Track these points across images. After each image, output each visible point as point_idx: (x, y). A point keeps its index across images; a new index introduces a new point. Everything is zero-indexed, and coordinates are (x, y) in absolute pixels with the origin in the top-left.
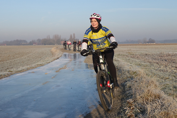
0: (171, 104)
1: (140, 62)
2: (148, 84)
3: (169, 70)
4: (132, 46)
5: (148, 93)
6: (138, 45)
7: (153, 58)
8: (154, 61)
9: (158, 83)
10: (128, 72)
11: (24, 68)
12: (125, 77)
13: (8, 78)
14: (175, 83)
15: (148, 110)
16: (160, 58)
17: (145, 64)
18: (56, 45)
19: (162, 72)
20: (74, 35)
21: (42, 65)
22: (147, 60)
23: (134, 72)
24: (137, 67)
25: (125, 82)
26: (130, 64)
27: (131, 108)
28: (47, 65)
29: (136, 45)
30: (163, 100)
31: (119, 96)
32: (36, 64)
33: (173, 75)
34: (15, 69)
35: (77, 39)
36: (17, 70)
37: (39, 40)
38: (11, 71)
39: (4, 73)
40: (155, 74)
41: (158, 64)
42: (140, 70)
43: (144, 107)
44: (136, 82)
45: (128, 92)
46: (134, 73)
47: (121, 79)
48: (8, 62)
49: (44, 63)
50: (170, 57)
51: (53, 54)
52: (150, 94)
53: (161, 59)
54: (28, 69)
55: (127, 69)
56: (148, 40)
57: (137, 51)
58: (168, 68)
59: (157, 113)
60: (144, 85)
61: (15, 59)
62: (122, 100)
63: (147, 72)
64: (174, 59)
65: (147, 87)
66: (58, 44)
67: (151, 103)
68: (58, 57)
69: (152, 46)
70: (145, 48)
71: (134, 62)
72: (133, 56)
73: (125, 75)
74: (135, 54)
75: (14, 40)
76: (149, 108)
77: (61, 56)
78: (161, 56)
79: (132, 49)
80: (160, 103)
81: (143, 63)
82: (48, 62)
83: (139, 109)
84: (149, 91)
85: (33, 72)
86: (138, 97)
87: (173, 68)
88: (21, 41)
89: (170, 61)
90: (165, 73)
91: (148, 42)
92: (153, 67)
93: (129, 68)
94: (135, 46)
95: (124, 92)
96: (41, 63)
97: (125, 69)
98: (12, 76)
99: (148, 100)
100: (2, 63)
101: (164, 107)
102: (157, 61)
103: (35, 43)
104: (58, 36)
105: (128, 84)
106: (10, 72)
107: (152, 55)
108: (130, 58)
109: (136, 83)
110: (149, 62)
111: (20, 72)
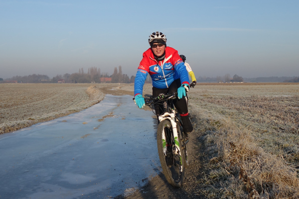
0: (274, 163)
1: (223, 108)
3: (267, 121)
4: (208, 86)
5: (241, 149)
6: (217, 85)
7: (241, 104)
8: (244, 107)
10: (208, 121)
11: (50, 115)
13: (29, 129)
14: (277, 137)
16: (251, 103)
17: (231, 111)
18: (93, 84)
19: (256, 123)
20: (120, 68)
21: (76, 111)
22: (233, 106)
23: (216, 121)
24: (219, 115)
26: (209, 111)
28: (84, 112)
29: (215, 85)
32: (68, 109)
33: (274, 127)
34: (37, 116)
35: (124, 75)
36: (40, 118)
37: (67, 75)
38: (33, 119)
41: (250, 111)
44: (220, 134)
45: (209, 148)
46: (216, 123)
48: (24, 106)
49: (79, 108)
51: (90, 97)
53: (253, 104)
54: (56, 117)
55: (206, 118)
56: (232, 78)
57: (217, 92)
58: (265, 118)
59: (255, 175)
61: (34, 103)
64: (274, 104)
66: (96, 82)
68: (99, 100)
69: (238, 86)
70: (229, 89)
71: (213, 109)
72: (212, 100)
73: (203, 126)
74: (214, 97)
77: (103, 99)
78: (253, 99)
80: (259, 162)
81: (227, 110)
82: (85, 106)
85: (65, 121)
87: (272, 117)
88: (39, 76)
89: (267, 107)
90: (262, 124)
91: (232, 81)
92: (243, 116)
93: (207, 116)
95: (203, 148)
96: (75, 109)
97: (201, 117)
98: (34, 125)
100: (16, 107)
102: (248, 108)
103: (61, 80)
104: (96, 69)
105: (209, 138)
106: (32, 121)
108: (207, 103)
109: (221, 136)
110: (237, 109)
111: (46, 120)
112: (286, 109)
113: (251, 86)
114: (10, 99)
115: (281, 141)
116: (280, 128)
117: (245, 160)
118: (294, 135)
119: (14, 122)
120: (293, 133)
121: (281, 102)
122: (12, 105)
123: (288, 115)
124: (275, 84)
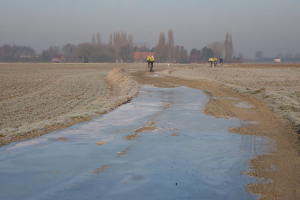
11: (35, 127)
18: (119, 64)
20: (171, 34)
21: (84, 119)
32: (69, 115)
35: (178, 47)
36: (17, 133)
37: (69, 48)
49: (90, 113)
51: (112, 89)
54: (46, 130)
61: (5, 101)
66: (125, 61)
68: (130, 96)
77: (136, 95)
82: (102, 110)
85: (63, 139)
88: (16, 49)
96: (82, 114)
103: (58, 56)
104: (124, 36)
111: (26, 136)
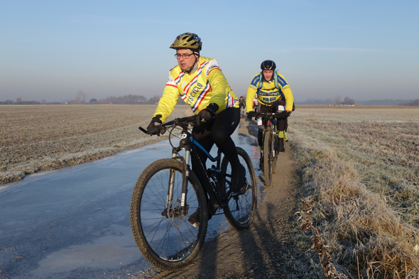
0: (376, 205)
1: (329, 135)
2: (340, 172)
3: (376, 150)
4: (316, 109)
5: (340, 187)
6: (327, 108)
7: (350, 130)
8: (352, 134)
9: (355, 172)
10: (309, 151)
12: (304, 158)
13: (112, 158)
14: (384, 171)
15: (339, 215)
16: (361, 129)
17: (337, 138)
19: (364, 153)
22: (340, 133)
23: (318, 151)
24: (324, 144)
25: (302, 168)
26: (313, 139)
27: (308, 212)
30: (364, 198)
31: (293, 190)
33: (382, 158)
34: (124, 143)
36: (128, 145)
38: (119, 147)
39: (107, 148)
40: (352, 157)
41: (358, 139)
42: (328, 148)
43: (332, 209)
44: (321, 167)
45: (307, 184)
46: (318, 153)
47: (296, 162)
48: (113, 130)
50: (377, 129)
52: (342, 189)
53: (363, 131)
54: (145, 144)
55: (307, 147)
56: (343, 100)
57: (325, 117)
58: (374, 147)
59: (352, 220)
60: (333, 174)
61: (125, 127)
62: (296, 197)
63: (339, 152)
64: (385, 131)
65: (339, 177)
67: (344, 203)
69: (349, 110)
70: (338, 113)
71: (319, 136)
72: (318, 126)
74: (321, 122)
75: (125, 97)
76: (340, 211)
78: (363, 126)
79: (316, 114)
80: (359, 205)
81: (333, 138)
83: (323, 213)
84: (340, 183)
85: (154, 149)
86: (323, 193)
87: (382, 146)
88: (136, 97)
89: (377, 134)
90: (369, 154)
91: (343, 103)
92: (350, 145)
93: (310, 145)
94: (321, 109)
95: (300, 183)
97: (303, 146)
98: (119, 153)
99: (339, 199)
100: (104, 132)
101: (364, 210)
102: (357, 135)
105: (307, 172)
106: (117, 148)
107: (349, 124)
108: (313, 129)
109: (321, 170)
110: (344, 136)
111: (133, 147)
112: (398, 137)
113: (362, 110)
114: (100, 123)
115: (389, 176)
116: (389, 160)
117: (343, 201)
118: (404, 168)
119: (96, 151)
120: (403, 166)
121: (393, 129)
122: (101, 129)
123: (400, 144)
124: (389, 108)
